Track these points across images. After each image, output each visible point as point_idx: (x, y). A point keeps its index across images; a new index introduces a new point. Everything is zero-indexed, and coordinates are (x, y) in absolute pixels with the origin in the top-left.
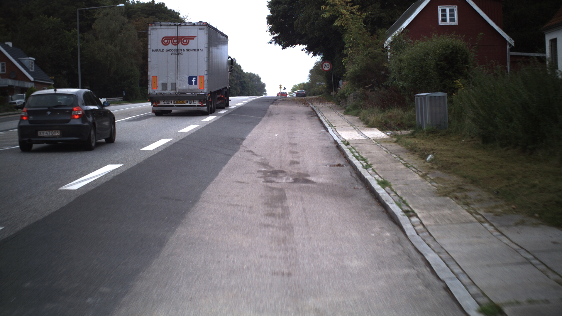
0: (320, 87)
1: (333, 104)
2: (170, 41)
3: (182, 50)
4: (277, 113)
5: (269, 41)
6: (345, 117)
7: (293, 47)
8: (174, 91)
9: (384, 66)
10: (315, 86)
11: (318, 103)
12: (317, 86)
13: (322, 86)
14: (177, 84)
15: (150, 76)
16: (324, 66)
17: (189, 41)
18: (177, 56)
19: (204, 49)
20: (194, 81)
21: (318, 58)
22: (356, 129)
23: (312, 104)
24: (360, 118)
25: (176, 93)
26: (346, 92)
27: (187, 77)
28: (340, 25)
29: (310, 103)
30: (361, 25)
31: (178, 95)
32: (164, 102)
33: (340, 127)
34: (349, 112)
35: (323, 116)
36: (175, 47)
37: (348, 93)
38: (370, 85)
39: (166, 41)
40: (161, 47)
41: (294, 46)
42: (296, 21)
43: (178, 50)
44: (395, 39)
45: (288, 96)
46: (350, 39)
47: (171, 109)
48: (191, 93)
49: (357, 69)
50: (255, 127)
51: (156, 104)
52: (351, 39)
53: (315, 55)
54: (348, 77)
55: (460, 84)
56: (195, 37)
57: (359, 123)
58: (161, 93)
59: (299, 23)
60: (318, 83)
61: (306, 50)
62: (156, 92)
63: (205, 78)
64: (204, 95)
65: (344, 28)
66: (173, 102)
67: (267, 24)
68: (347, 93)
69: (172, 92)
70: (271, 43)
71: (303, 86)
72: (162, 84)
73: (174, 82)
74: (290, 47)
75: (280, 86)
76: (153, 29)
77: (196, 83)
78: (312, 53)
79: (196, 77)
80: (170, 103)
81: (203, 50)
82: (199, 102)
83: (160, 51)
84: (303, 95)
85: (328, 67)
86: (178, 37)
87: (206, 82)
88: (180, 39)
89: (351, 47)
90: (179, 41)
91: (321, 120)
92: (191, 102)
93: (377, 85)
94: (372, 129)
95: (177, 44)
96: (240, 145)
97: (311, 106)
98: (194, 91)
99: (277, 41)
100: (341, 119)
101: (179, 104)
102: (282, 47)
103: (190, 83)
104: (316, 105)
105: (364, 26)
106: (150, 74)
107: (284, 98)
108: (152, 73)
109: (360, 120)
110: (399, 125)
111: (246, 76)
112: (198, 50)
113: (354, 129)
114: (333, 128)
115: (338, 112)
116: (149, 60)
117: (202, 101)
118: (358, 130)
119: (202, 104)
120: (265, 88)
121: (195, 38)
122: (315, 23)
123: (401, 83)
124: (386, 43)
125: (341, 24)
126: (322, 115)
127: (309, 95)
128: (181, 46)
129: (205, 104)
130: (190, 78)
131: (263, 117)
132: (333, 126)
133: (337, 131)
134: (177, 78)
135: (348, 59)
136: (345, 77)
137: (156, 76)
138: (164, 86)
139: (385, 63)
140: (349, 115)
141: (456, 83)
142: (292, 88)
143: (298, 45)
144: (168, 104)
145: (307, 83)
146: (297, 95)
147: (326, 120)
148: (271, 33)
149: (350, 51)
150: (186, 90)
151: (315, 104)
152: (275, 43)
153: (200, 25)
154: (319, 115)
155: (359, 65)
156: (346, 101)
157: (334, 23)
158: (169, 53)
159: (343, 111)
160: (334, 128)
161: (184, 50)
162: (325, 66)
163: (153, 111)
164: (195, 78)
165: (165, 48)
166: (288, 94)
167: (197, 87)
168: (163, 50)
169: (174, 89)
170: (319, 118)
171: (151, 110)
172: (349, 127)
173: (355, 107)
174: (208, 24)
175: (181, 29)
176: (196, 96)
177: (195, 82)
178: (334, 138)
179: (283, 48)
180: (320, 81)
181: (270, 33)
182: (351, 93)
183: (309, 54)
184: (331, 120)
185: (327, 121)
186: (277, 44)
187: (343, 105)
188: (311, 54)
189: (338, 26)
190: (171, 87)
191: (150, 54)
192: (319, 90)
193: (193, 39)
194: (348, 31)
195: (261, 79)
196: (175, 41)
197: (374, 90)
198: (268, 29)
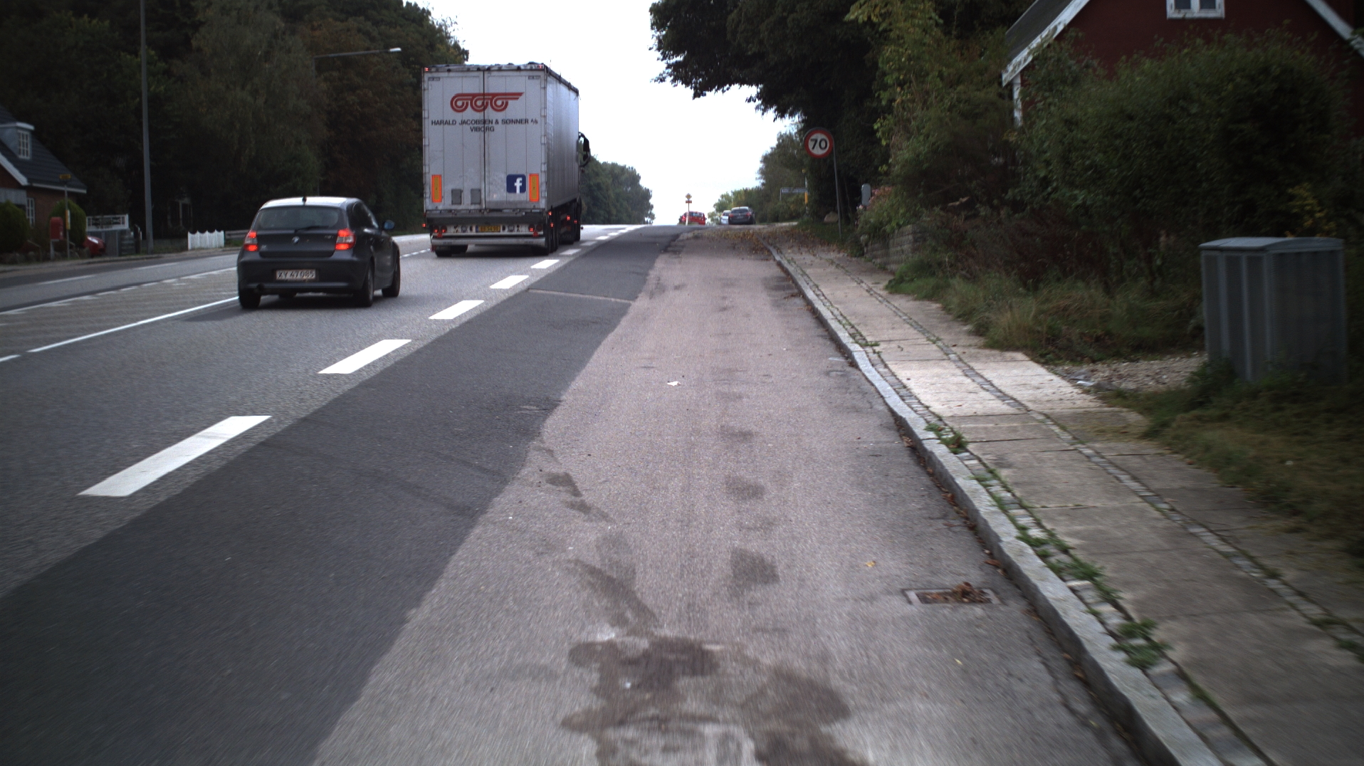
0: (792, 199)
1: (839, 252)
2: (467, 104)
3: (494, 122)
4: (677, 283)
5: (658, 75)
6: (896, 305)
7: (723, 91)
8: (477, 207)
9: (1007, 142)
10: (778, 196)
11: (796, 249)
12: (782, 199)
13: (795, 197)
14: (483, 191)
15: (427, 175)
16: (811, 145)
17: (507, 104)
18: (482, 134)
19: (539, 120)
20: (518, 184)
21: (789, 125)
22: (952, 356)
23: (780, 251)
24: (947, 309)
25: (480, 210)
26: (887, 219)
27: (504, 177)
28: (866, 19)
29: (771, 248)
30: (930, 18)
31: (485, 213)
32: (455, 228)
33: (894, 345)
34: (903, 285)
35: (822, 298)
36: (478, 116)
37: (894, 224)
38: (964, 200)
39: (459, 103)
40: (450, 115)
41: (725, 88)
42: (733, 15)
43: (484, 122)
44: (1040, 58)
45: (708, 221)
46: (900, 60)
47: (466, 243)
48: (514, 210)
49: (923, 149)
50: (605, 342)
51: (440, 231)
52: (903, 60)
53: (781, 113)
54: (897, 176)
55: (1310, 201)
56: (520, 94)
57: (949, 327)
58: (450, 211)
59: (740, 21)
60: (785, 190)
61: (757, 100)
62: (440, 207)
63: (543, 178)
64: (540, 213)
65: (881, 29)
66: (474, 229)
67: (652, 28)
68: (889, 221)
69: (473, 207)
70: (662, 80)
71: (745, 197)
72: (453, 191)
73: (476, 186)
74: (716, 91)
75: (689, 196)
76: (433, 79)
77: (523, 189)
78: (773, 109)
79: (524, 177)
80: (468, 229)
81: (536, 122)
82: (529, 229)
83: (447, 123)
84: (746, 220)
85: (823, 144)
86: (484, 94)
87: (544, 187)
88: (489, 99)
89: (901, 84)
90: (487, 103)
91: (820, 314)
92: (511, 228)
93: (985, 199)
94: (1009, 355)
95: (484, 110)
96: (533, 439)
97: (778, 258)
98: (519, 206)
99: (681, 74)
100: (883, 308)
101: (487, 232)
102: (692, 92)
103: (511, 188)
104: (792, 255)
105: (937, 25)
106: (427, 171)
107: (698, 229)
108: (431, 168)
109: (950, 317)
110: (1098, 339)
111: (604, 170)
112: (526, 121)
113: (945, 357)
114: (869, 350)
115: (868, 282)
116: (425, 142)
117: (536, 226)
118: (960, 360)
119: (535, 233)
120: (652, 201)
121: (521, 98)
122: (788, 21)
123: (1081, 196)
124: (1010, 68)
125: (869, 18)
126: (818, 293)
127: (762, 221)
128: (491, 114)
129: (542, 233)
130: (511, 180)
131: (634, 298)
132: (869, 339)
133: (886, 366)
134: (483, 177)
135: (892, 121)
136: (887, 174)
137: (440, 176)
138: (457, 195)
139: (1010, 132)
140: (907, 293)
141: (1292, 197)
142: (717, 201)
143: (737, 86)
144: (464, 232)
145: (757, 191)
146: (732, 221)
147: (836, 312)
148: (662, 54)
149: (900, 96)
150: (502, 203)
151: (789, 253)
152: (673, 81)
153: (531, 70)
154: (810, 294)
155: (928, 137)
156: (886, 246)
157: (848, 11)
158: (467, 127)
159: (885, 280)
160: (874, 352)
161: (497, 122)
162: (813, 143)
163: (434, 248)
164: (521, 179)
165: (459, 117)
166: (706, 216)
167: (525, 197)
168: (454, 122)
169: (478, 201)
170: (809, 303)
171: (430, 244)
172: (926, 348)
173: (923, 269)
174: (547, 68)
175: (490, 78)
176: (523, 216)
177: (520, 187)
178: (889, 401)
179: (696, 95)
180: (790, 185)
181: (659, 54)
182: (905, 224)
183: (765, 114)
184: (854, 314)
185: (840, 318)
186: (679, 83)
187: (875, 257)
188: (771, 113)
189: (860, 21)
190: (472, 199)
191: (426, 130)
192: (789, 208)
193: (517, 99)
194: (892, 35)
195: (640, 178)
196: (479, 103)
197: (976, 215)
198: (654, 42)
